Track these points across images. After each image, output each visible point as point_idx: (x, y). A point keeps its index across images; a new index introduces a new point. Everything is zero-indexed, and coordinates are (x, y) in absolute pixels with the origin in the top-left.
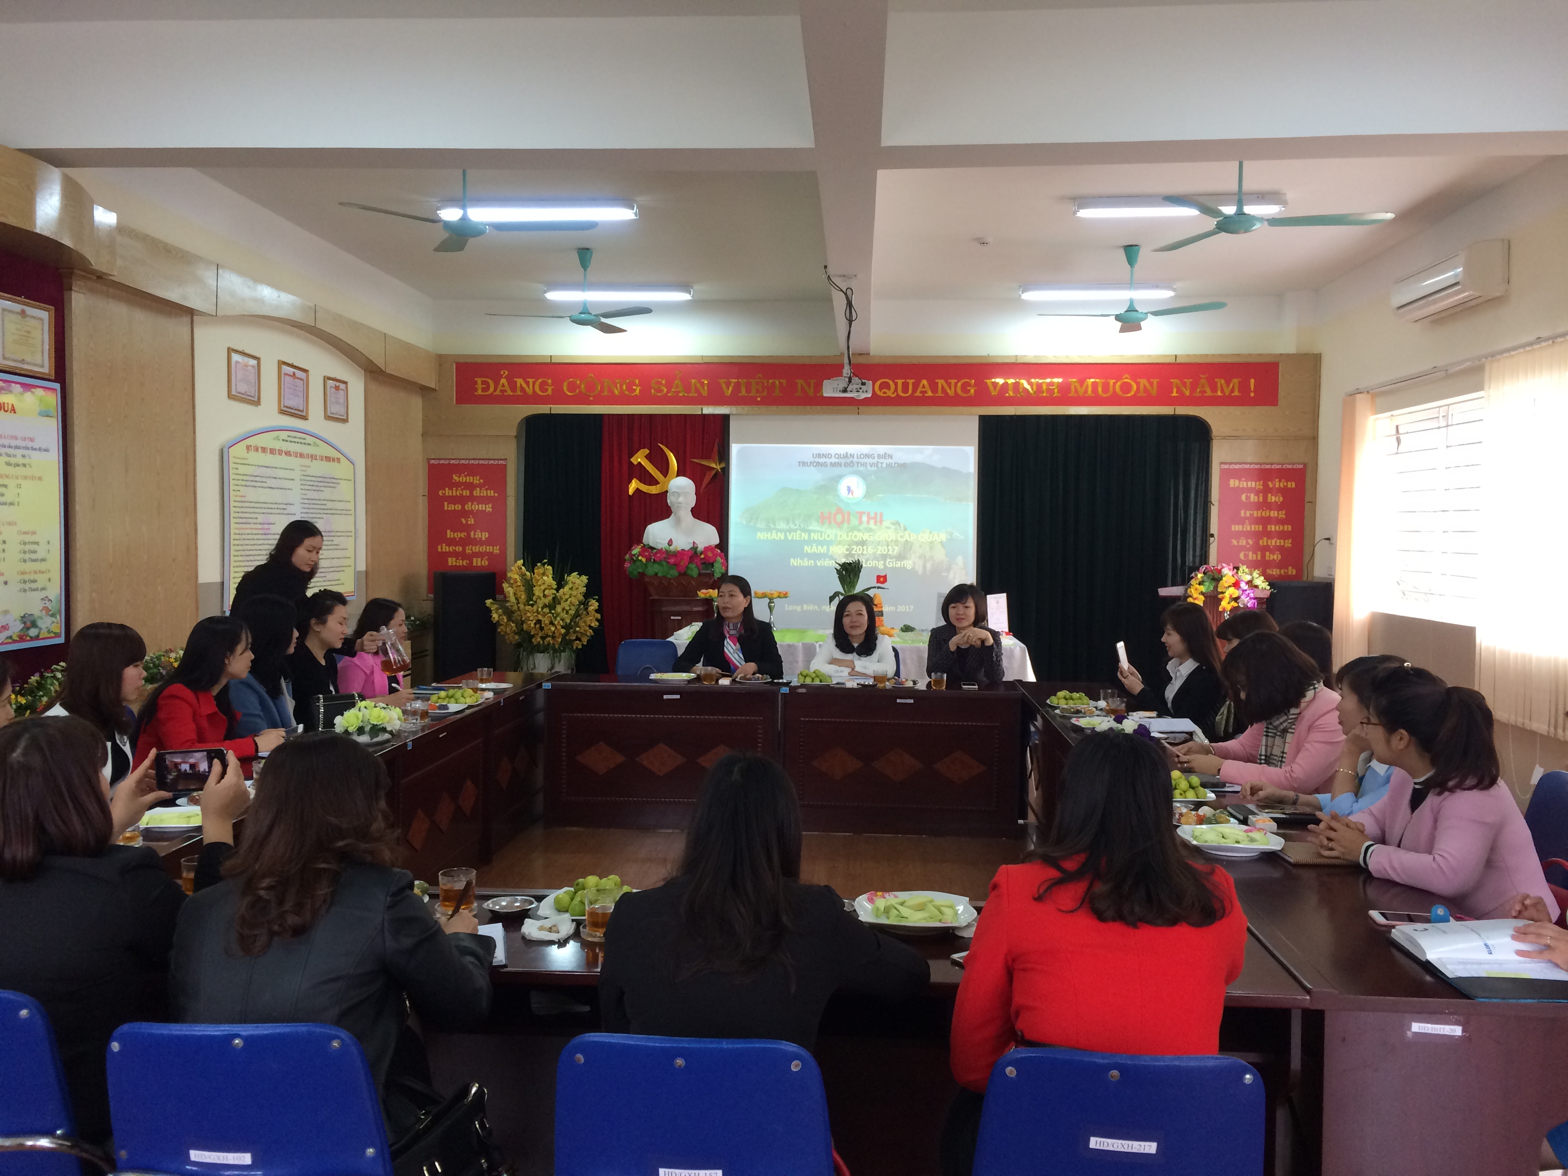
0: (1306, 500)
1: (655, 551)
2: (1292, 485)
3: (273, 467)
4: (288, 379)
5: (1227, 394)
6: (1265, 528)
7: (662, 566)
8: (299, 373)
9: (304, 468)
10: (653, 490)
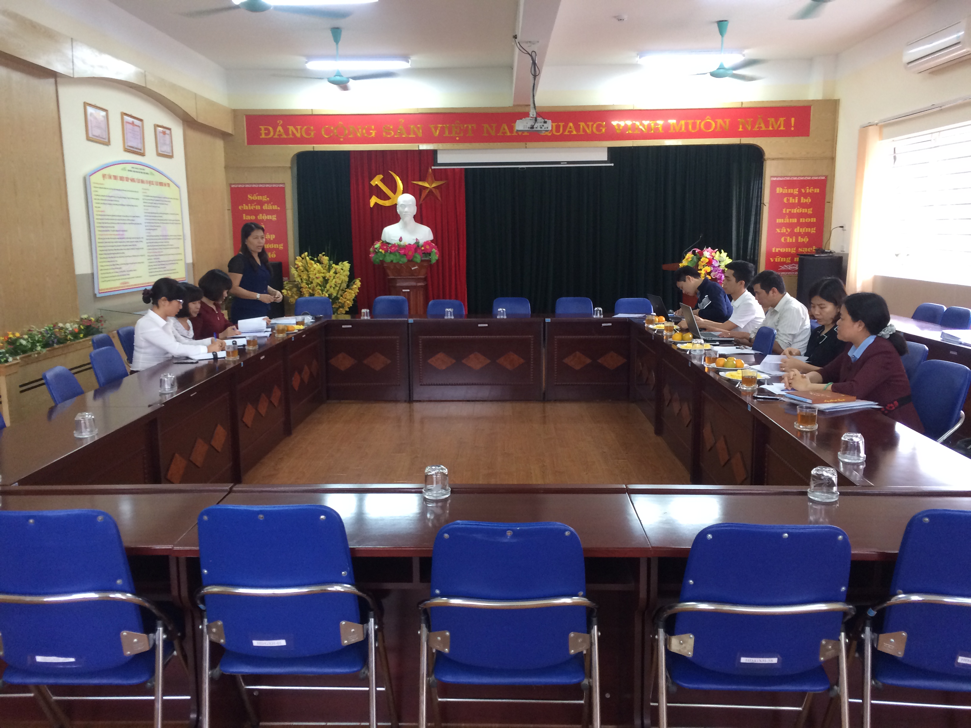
0: (826, 201)
1: (390, 245)
2: (817, 190)
3: (123, 190)
4: (129, 126)
5: (776, 128)
6: (798, 220)
7: (396, 255)
8: (137, 122)
9: (145, 191)
10: (387, 203)
